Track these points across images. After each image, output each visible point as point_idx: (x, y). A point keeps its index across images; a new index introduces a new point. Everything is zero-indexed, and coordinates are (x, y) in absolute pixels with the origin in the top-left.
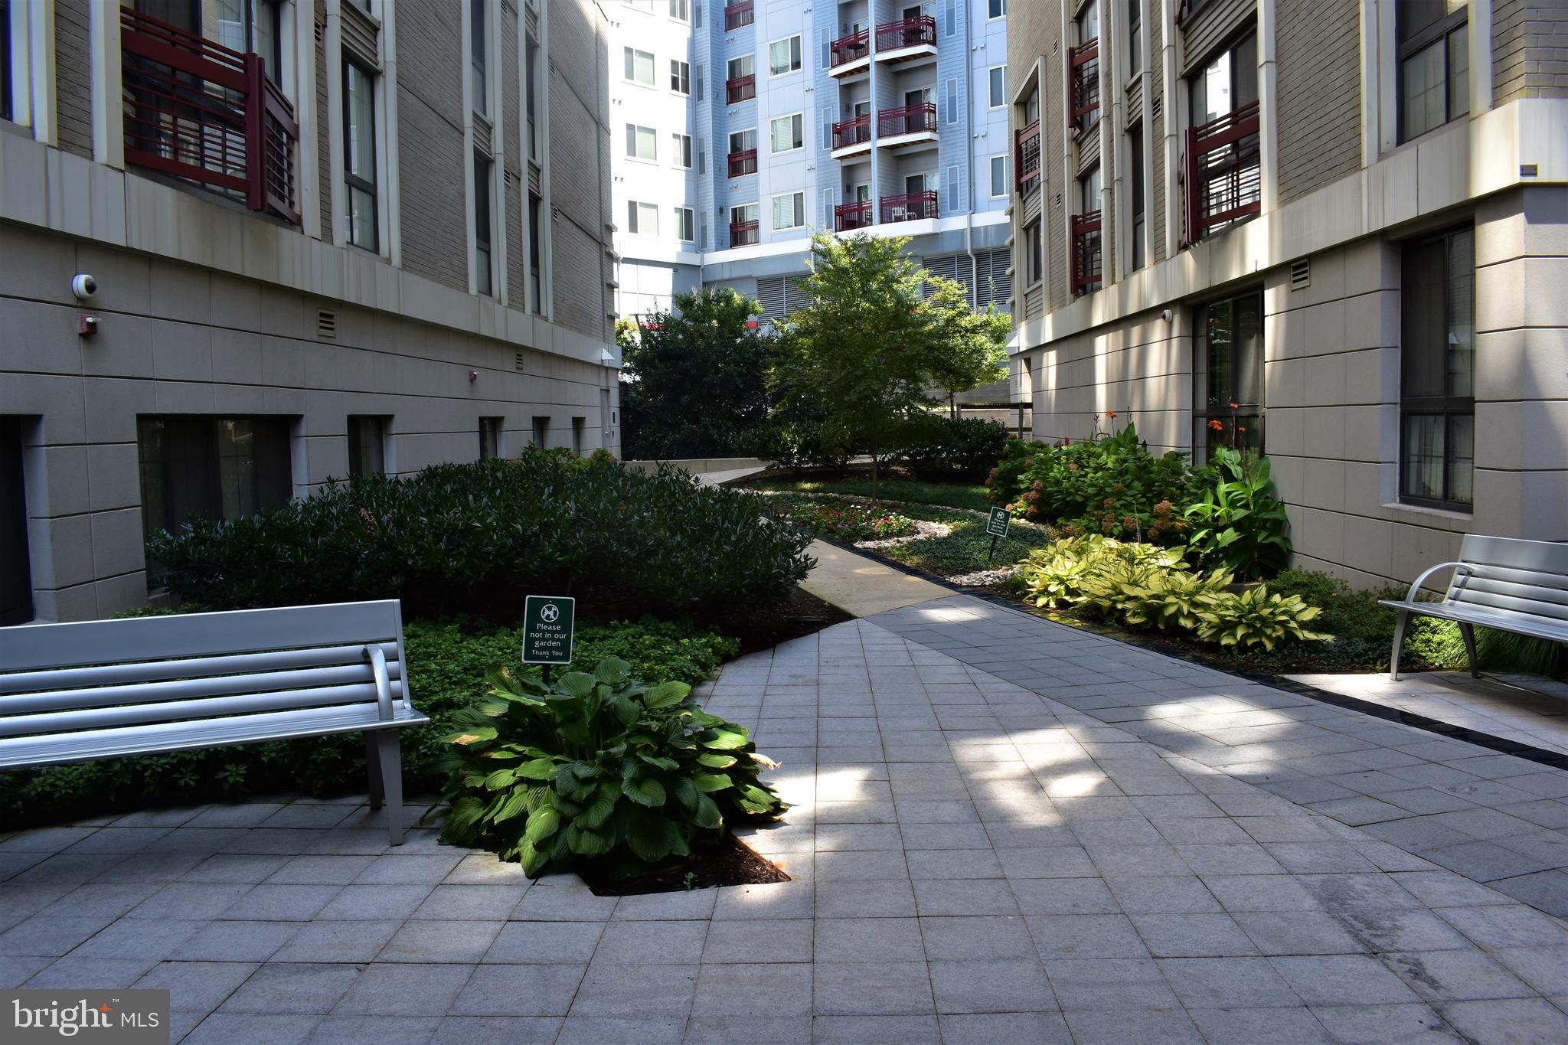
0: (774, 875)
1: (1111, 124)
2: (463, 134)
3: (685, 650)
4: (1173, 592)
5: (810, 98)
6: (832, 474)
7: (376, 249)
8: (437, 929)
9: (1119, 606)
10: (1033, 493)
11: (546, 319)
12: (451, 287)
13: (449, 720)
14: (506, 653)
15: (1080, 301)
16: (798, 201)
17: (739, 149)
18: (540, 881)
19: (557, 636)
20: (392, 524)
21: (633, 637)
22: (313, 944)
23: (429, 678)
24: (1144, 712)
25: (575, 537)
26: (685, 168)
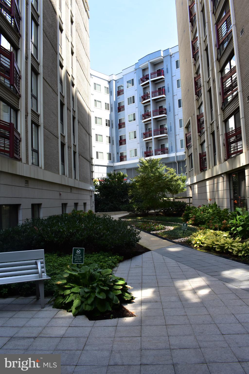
0: (132, 315)
1: (207, 132)
2: (58, 138)
3: (110, 260)
4: (226, 243)
5: (138, 127)
6: (145, 215)
7: (38, 165)
8: (52, 329)
9: (214, 247)
10: (193, 218)
11: (77, 180)
12: (55, 173)
13: (55, 277)
14: (68, 261)
15: (202, 173)
16: (136, 150)
17: (122, 139)
18: (76, 317)
19: (80, 257)
20: (41, 230)
21: (98, 256)
22: (23, 332)
23: (50, 267)
24: (220, 273)
25: (84, 232)
26: (109, 144)
